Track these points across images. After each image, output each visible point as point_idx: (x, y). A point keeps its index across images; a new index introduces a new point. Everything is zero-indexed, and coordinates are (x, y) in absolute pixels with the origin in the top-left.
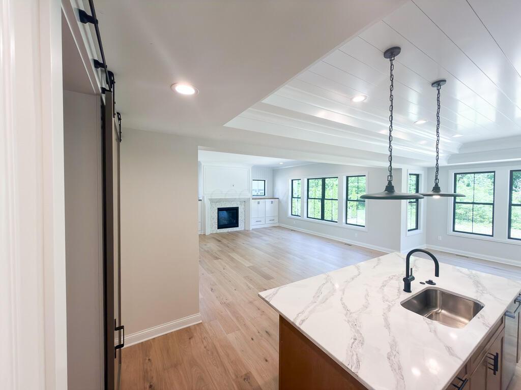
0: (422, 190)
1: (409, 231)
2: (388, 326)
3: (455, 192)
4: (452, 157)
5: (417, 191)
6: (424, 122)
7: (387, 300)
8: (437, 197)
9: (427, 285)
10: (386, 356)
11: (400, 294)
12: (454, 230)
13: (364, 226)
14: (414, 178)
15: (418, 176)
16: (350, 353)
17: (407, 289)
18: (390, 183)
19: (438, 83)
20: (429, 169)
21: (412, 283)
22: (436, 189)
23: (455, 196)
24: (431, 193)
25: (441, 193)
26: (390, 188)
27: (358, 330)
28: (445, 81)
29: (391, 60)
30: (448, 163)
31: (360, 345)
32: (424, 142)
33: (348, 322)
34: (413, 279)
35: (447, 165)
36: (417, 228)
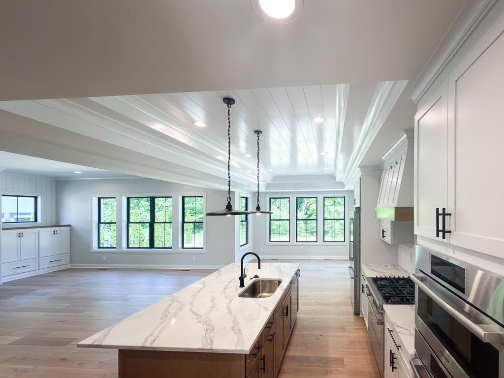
0: (250, 209)
1: (241, 246)
2: (230, 312)
3: (270, 210)
4: (268, 186)
5: (247, 210)
6: (250, 156)
7: (228, 297)
8: (258, 214)
9: (254, 279)
10: (231, 328)
11: (237, 290)
12: (270, 242)
13: (203, 248)
14: (244, 200)
15: (246, 198)
16: (204, 340)
17: (242, 285)
18: (229, 202)
19: (258, 132)
20: (254, 193)
21: (245, 279)
22: (258, 208)
23: (270, 213)
24: (255, 211)
25: (261, 211)
26: (229, 207)
27: (209, 324)
28: (262, 132)
29: (228, 107)
30: (266, 190)
31: (211, 332)
32: (250, 171)
33: (200, 322)
34: (246, 276)
35: (265, 191)
36: (247, 243)
